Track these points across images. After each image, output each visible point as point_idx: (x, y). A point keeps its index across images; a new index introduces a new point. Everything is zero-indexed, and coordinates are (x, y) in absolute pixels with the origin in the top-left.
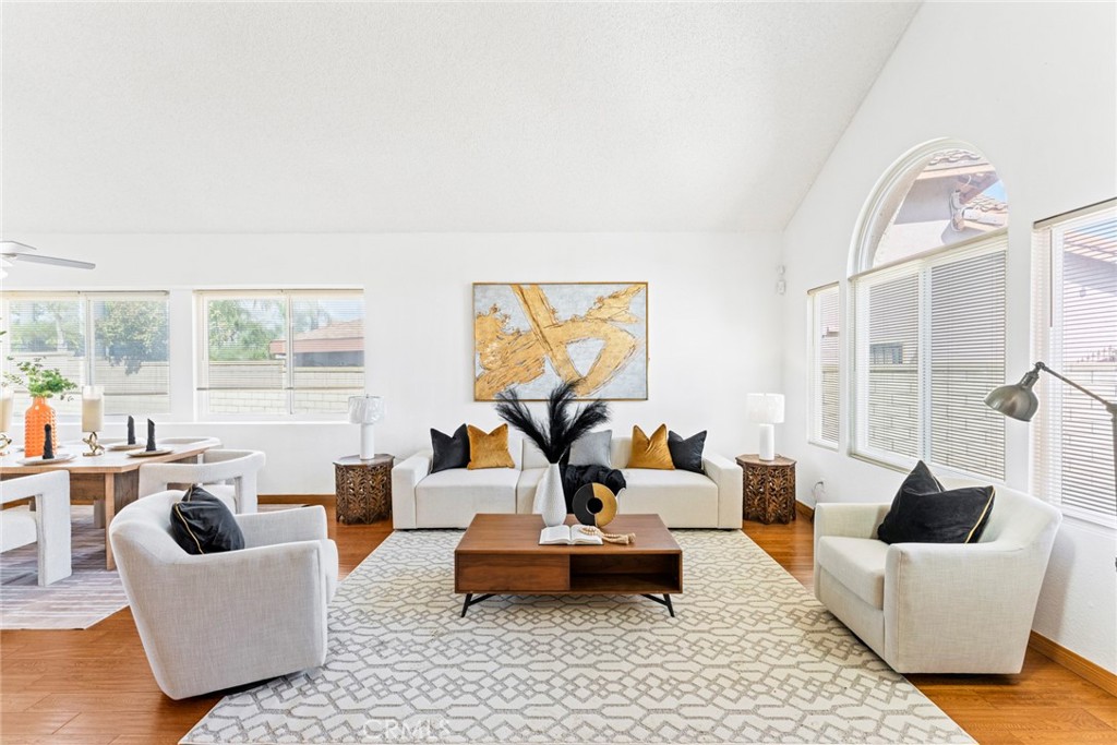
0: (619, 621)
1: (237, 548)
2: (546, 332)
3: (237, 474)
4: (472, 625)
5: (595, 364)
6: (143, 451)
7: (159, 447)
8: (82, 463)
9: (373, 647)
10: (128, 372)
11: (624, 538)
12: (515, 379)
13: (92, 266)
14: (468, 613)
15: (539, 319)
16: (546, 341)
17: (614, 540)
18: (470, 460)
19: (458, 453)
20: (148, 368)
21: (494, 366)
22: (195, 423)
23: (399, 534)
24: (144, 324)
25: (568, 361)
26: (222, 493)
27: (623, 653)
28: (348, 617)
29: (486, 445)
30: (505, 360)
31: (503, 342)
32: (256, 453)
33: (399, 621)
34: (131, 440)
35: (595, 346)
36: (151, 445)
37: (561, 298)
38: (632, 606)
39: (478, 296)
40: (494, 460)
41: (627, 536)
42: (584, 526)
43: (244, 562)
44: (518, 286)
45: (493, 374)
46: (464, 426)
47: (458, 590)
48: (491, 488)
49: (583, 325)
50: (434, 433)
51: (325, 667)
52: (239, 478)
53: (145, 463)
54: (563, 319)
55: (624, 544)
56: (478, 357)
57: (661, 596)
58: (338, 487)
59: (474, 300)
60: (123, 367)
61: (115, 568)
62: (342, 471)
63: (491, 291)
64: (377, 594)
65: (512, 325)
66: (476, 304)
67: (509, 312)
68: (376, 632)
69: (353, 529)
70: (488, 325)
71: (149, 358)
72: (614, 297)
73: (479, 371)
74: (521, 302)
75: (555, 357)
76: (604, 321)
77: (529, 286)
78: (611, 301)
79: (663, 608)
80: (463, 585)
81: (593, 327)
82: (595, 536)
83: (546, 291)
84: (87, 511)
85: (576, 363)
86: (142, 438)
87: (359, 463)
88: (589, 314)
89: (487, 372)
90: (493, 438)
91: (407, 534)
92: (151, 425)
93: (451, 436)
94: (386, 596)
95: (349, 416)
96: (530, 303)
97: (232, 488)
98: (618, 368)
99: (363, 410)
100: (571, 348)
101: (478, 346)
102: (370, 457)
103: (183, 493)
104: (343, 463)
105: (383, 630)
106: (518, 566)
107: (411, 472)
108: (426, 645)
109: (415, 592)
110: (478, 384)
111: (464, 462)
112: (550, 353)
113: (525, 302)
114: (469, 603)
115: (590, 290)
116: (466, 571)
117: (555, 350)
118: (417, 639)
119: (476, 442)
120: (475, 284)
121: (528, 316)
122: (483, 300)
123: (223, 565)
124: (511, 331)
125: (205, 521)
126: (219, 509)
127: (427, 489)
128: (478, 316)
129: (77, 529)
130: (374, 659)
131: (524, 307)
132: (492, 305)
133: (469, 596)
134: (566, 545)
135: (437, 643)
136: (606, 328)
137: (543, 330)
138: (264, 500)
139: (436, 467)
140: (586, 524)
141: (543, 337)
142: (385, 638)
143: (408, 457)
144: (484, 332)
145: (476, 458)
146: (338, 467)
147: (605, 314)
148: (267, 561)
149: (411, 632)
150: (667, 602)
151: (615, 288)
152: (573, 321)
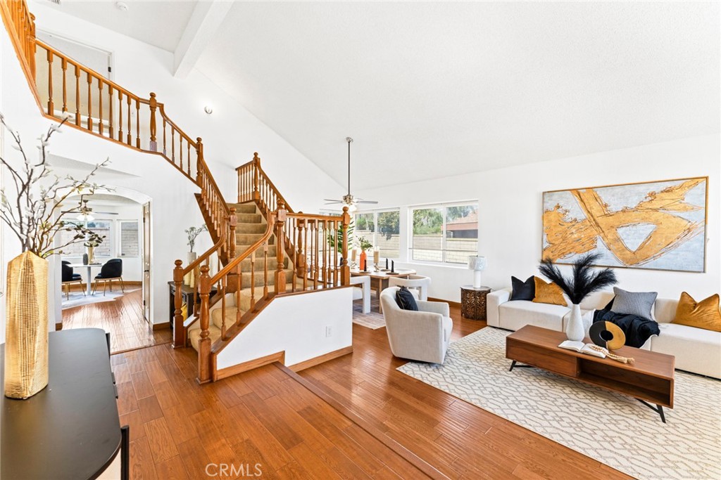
0: (612, 407)
1: (415, 310)
2: (599, 220)
3: (420, 285)
4: (514, 376)
5: (644, 243)
6: (390, 272)
7: (395, 271)
8: (373, 274)
9: (464, 367)
10: (387, 239)
11: (625, 359)
12: (571, 251)
13: (377, 203)
14: (513, 370)
15: (593, 212)
16: (598, 226)
17: (615, 358)
18: (534, 297)
19: (528, 292)
20: (393, 238)
21: (557, 243)
22: (408, 263)
23: (490, 328)
24: (393, 219)
25: (618, 240)
26: (414, 293)
27: (604, 421)
28: (456, 353)
29: (546, 290)
30: (564, 239)
31: (563, 227)
32: (427, 278)
33: (478, 362)
34: (387, 268)
35: (645, 229)
36: (392, 271)
37: (613, 196)
38: (630, 404)
39: (546, 200)
40: (551, 299)
41: (626, 359)
42: (594, 345)
43: (416, 315)
44: (577, 192)
45: (555, 247)
46: (533, 277)
47: (507, 357)
48: (545, 315)
49: (634, 214)
50: (514, 279)
51: (444, 366)
52: (420, 287)
53: (391, 277)
54: (614, 210)
55: (623, 363)
56: (545, 237)
57: (654, 405)
58: (462, 299)
59: (543, 202)
60: (385, 237)
61: (382, 313)
62: (465, 293)
63: (556, 196)
64: (471, 349)
65: (570, 216)
66: (545, 204)
67: (568, 208)
68: (467, 363)
69: (469, 321)
70: (552, 217)
71: (394, 233)
72: (668, 191)
73: (546, 245)
74: (578, 201)
75: (606, 237)
76: (656, 210)
77: (585, 190)
78: (665, 195)
79: (657, 415)
80: (510, 355)
81: (644, 214)
82: (602, 353)
83: (600, 193)
84: (375, 292)
85: (625, 241)
86: (390, 268)
87: (473, 289)
88: (640, 205)
89: (551, 245)
90: (551, 286)
91: (494, 329)
92: (393, 262)
93: (524, 282)
94: (476, 351)
95: (468, 265)
96: (585, 201)
97: (418, 291)
98: (669, 246)
99: (474, 264)
100: (620, 231)
101: (546, 230)
102: (478, 287)
103: (400, 288)
104: (464, 288)
105: (470, 363)
106: (541, 354)
107: (497, 298)
108: (487, 375)
109: (489, 354)
110: (545, 253)
111: (531, 297)
112: (602, 234)
113: (582, 200)
114: (514, 365)
115: (642, 188)
116: (512, 348)
117: (606, 232)
118: (484, 371)
119: (539, 287)
120: (544, 193)
121: (583, 210)
122: (550, 202)
123: (410, 315)
124: (570, 220)
125: (405, 298)
126: (410, 296)
127: (506, 308)
128: (546, 212)
129: (372, 298)
130: (463, 371)
131: (580, 204)
132: (556, 204)
133: (514, 362)
134: (576, 351)
135: (493, 376)
136: (656, 215)
137: (597, 219)
138: (429, 299)
139: (513, 297)
140: (596, 344)
141: (596, 223)
142: (470, 366)
143: (498, 289)
144: (550, 221)
145: (539, 296)
146: (462, 290)
147: (656, 204)
148: (424, 317)
149: (482, 368)
150: (660, 411)
151: (669, 185)
152: (623, 211)
